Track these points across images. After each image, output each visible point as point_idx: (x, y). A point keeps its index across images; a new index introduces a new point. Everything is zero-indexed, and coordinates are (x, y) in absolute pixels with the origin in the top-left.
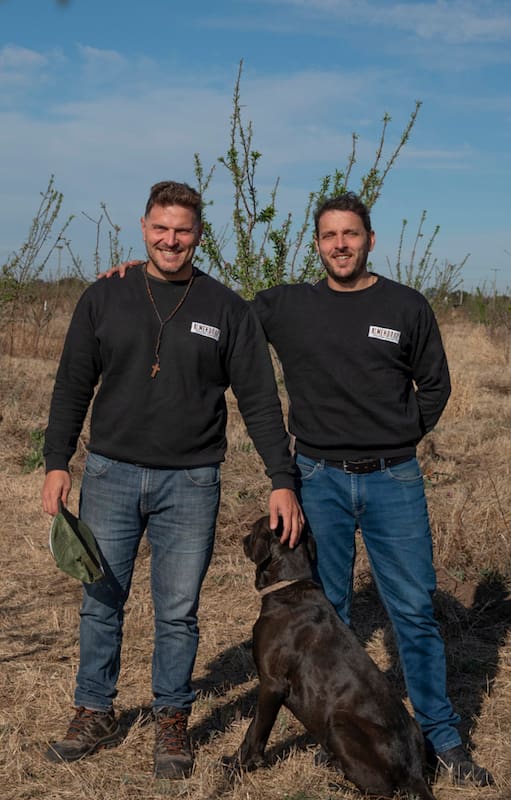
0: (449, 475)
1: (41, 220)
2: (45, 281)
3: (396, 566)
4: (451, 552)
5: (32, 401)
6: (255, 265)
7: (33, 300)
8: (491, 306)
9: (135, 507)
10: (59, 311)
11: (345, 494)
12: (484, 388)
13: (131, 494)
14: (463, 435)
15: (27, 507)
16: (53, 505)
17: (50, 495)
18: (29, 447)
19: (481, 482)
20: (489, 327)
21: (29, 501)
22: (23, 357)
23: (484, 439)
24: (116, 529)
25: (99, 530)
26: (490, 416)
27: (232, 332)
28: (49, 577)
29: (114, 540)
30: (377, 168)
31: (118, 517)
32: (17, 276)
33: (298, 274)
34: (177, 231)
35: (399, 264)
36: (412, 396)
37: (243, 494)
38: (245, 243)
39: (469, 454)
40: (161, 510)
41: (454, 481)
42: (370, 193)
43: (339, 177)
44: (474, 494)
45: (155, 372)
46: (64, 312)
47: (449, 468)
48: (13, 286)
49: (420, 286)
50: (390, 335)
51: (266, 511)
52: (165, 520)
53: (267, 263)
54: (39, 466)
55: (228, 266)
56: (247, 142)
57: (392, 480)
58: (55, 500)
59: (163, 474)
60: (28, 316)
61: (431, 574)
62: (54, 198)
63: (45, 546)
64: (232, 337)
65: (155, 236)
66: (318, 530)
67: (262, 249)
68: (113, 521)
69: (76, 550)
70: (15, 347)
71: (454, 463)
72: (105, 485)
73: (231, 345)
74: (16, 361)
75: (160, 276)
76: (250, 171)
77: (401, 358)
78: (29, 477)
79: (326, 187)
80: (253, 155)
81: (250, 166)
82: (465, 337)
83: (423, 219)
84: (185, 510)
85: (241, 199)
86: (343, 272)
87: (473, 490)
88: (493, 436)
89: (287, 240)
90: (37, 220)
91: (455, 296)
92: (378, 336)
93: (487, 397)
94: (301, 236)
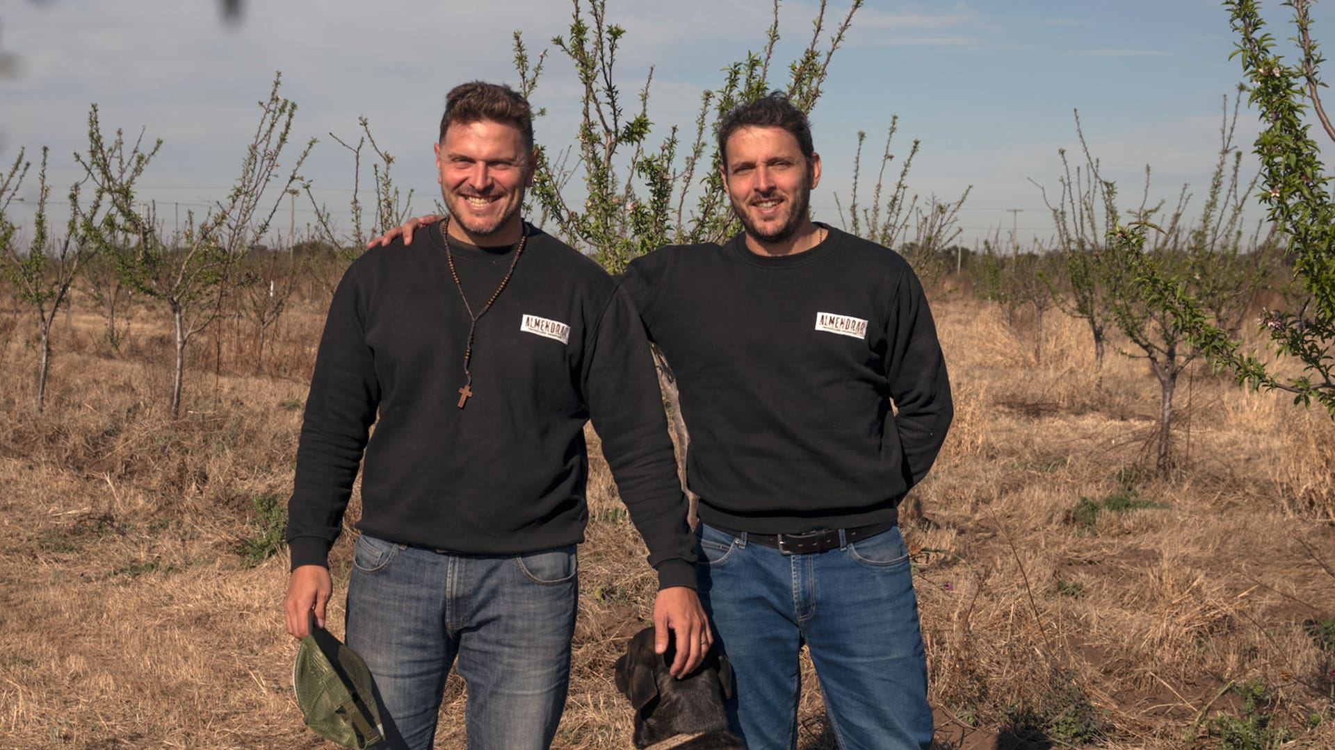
0: (947, 552)
1: (261, 148)
2: (270, 247)
3: (867, 705)
4: (953, 678)
5: (255, 447)
6: (618, 214)
7: (252, 280)
8: (1009, 272)
9: (436, 621)
10: (294, 298)
11: (781, 589)
12: (1001, 408)
13: (431, 600)
14: (968, 486)
15: (253, 622)
16: (301, 622)
17: (296, 605)
18: (253, 524)
19: (999, 562)
20: (1007, 306)
21: (256, 613)
22: (237, 376)
23: (1003, 491)
24: (406, 658)
25: (380, 660)
26: (1012, 453)
27: (590, 329)
28: (292, 737)
29: (403, 677)
30: (816, 49)
31: (409, 639)
32: (224, 242)
33: (689, 228)
34: (491, 163)
35: (854, 207)
36: (890, 426)
37: (608, 593)
38: (601, 177)
39: (978, 516)
40: (480, 625)
41: (955, 562)
42: (805, 89)
43: (753, 64)
44: (989, 581)
45: (463, 398)
46: (303, 298)
47: (947, 540)
48: (218, 259)
49: (890, 241)
50: (850, 327)
51: (648, 619)
52: (485, 641)
53: (637, 210)
54: (270, 556)
55: (573, 216)
56: (599, 9)
57: (859, 564)
58: (304, 613)
59: (481, 566)
60: (244, 308)
61: (923, 717)
62: (282, 110)
63: (284, 686)
64: (590, 336)
65: (455, 175)
66: (736, 648)
67: (629, 187)
68: (401, 644)
69: (335, 695)
70: (225, 359)
71: (954, 532)
72: (387, 586)
73: (588, 351)
74: (226, 383)
75: (466, 240)
76: (607, 59)
77: (870, 363)
78: (254, 574)
79: (733, 82)
80: (610, 32)
81: (607, 51)
82: (968, 322)
83: (893, 130)
84: (520, 623)
85: (592, 105)
86: (770, 228)
87: (987, 575)
88: (1017, 486)
89: (670, 171)
90: (255, 147)
91: (949, 255)
92: (830, 328)
93: (1005, 422)
94: (691, 163)
